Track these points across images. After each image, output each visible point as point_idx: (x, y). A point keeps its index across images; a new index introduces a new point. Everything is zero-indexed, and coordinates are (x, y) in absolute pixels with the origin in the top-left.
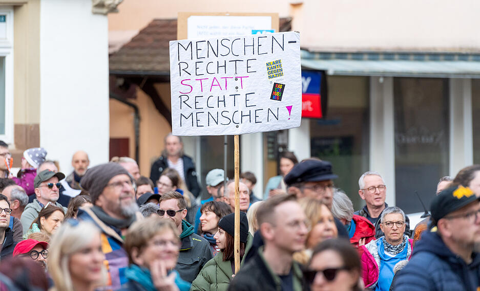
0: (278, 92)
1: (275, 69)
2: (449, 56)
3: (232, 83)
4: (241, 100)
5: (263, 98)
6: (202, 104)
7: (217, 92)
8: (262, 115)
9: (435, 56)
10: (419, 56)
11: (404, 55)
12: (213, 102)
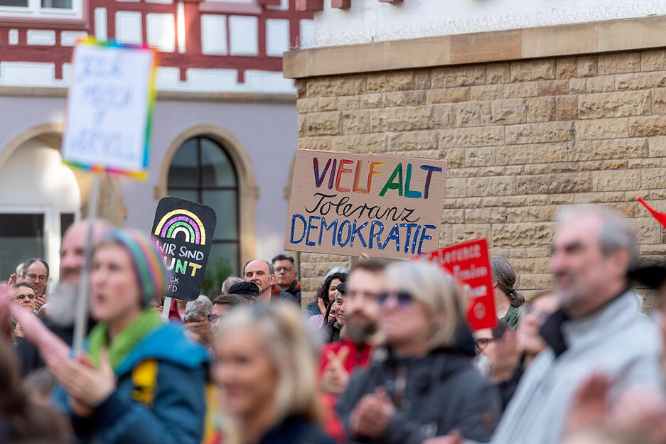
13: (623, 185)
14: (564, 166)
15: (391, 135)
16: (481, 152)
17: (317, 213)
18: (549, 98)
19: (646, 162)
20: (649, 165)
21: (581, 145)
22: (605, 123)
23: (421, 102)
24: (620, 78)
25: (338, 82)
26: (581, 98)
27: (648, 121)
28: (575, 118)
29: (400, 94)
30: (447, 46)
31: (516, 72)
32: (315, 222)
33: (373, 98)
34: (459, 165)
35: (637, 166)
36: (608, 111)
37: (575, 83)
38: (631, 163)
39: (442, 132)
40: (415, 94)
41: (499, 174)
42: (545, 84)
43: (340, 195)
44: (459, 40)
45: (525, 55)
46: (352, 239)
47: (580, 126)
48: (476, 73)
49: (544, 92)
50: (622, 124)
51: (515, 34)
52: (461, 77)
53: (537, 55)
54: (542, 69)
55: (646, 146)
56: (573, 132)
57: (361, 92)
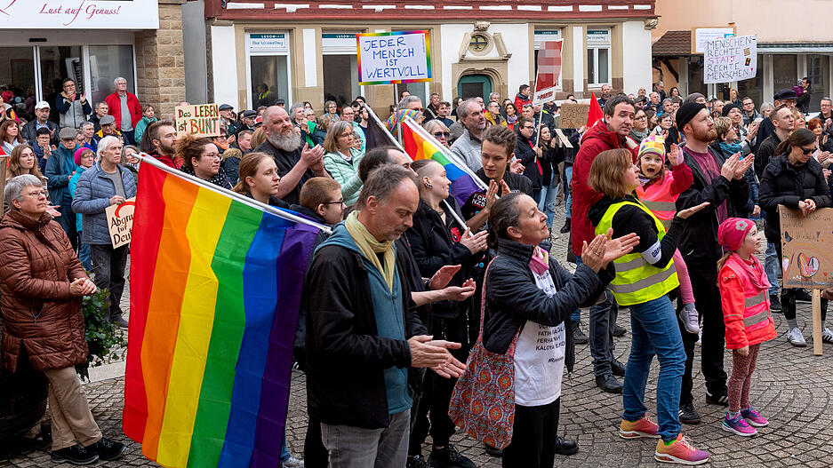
0: (748, 61)
1: (747, 52)
2: (797, 45)
3: (730, 59)
4: (733, 66)
5: (742, 66)
6: (717, 69)
7: (724, 63)
8: (742, 72)
9: (791, 45)
10: (785, 45)
11: (778, 45)
12: (722, 68)
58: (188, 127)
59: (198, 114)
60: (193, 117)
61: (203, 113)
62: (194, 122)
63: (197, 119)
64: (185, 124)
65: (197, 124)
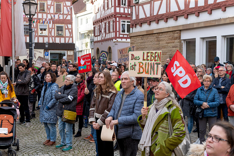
13: (165, 50)
14: (158, 48)
15: (140, 44)
16: (149, 46)
17: (121, 58)
18: (157, 38)
19: (168, 47)
20: (168, 48)
21: (160, 45)
22: (163, 42)
23: (143, 39)
24: (165, 36)
25: (134, 37)
26: (160, 38)
27: (168, 41)
28: (160, 41)
29: (141, 38)
30: (145, 32)
31: (153, 35)
32: (121, 59)
33: (138, 39)
34: (147, 48)
35: (167, 48)
36: (163, 40)
37: (160, 37)
38: (166, 47)
39: (145, 43)
40: (142, 38)
41: (151, 49)
42: (156, 37)
43: (123, 54)
44: (147, 31)
45: (154, 33)
46: (126, 60)
47: (160, 42)
48: (149, 35)
49: (156, 38)
50: (165, 42)
51: (153, 30)
52: (147, 36)
53: (155, 33)
54: (156, 35)
55: (168, 45)
56: (159, 43)
57: (137, 38)
58: (137, 68)
59: (145, 58)
60: (141, 60)
61: (149, 58)
62: (141, 65)
63: (144, 62)
64: (135, 65)
65: (144, 66)
